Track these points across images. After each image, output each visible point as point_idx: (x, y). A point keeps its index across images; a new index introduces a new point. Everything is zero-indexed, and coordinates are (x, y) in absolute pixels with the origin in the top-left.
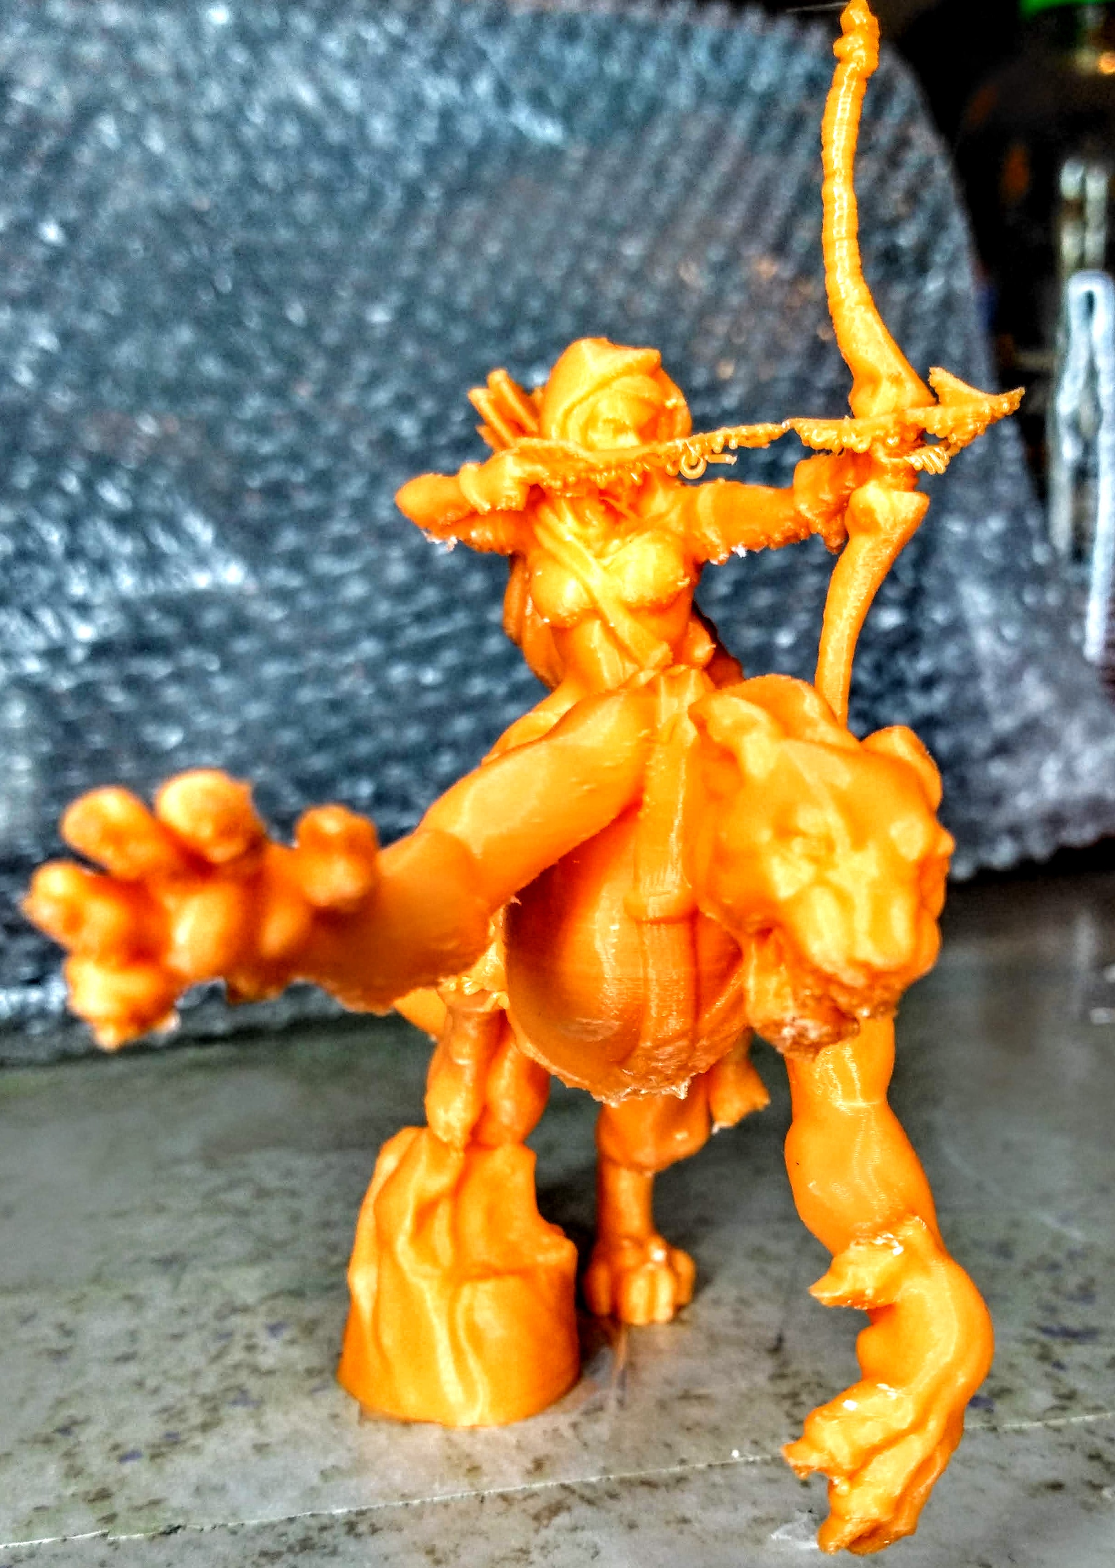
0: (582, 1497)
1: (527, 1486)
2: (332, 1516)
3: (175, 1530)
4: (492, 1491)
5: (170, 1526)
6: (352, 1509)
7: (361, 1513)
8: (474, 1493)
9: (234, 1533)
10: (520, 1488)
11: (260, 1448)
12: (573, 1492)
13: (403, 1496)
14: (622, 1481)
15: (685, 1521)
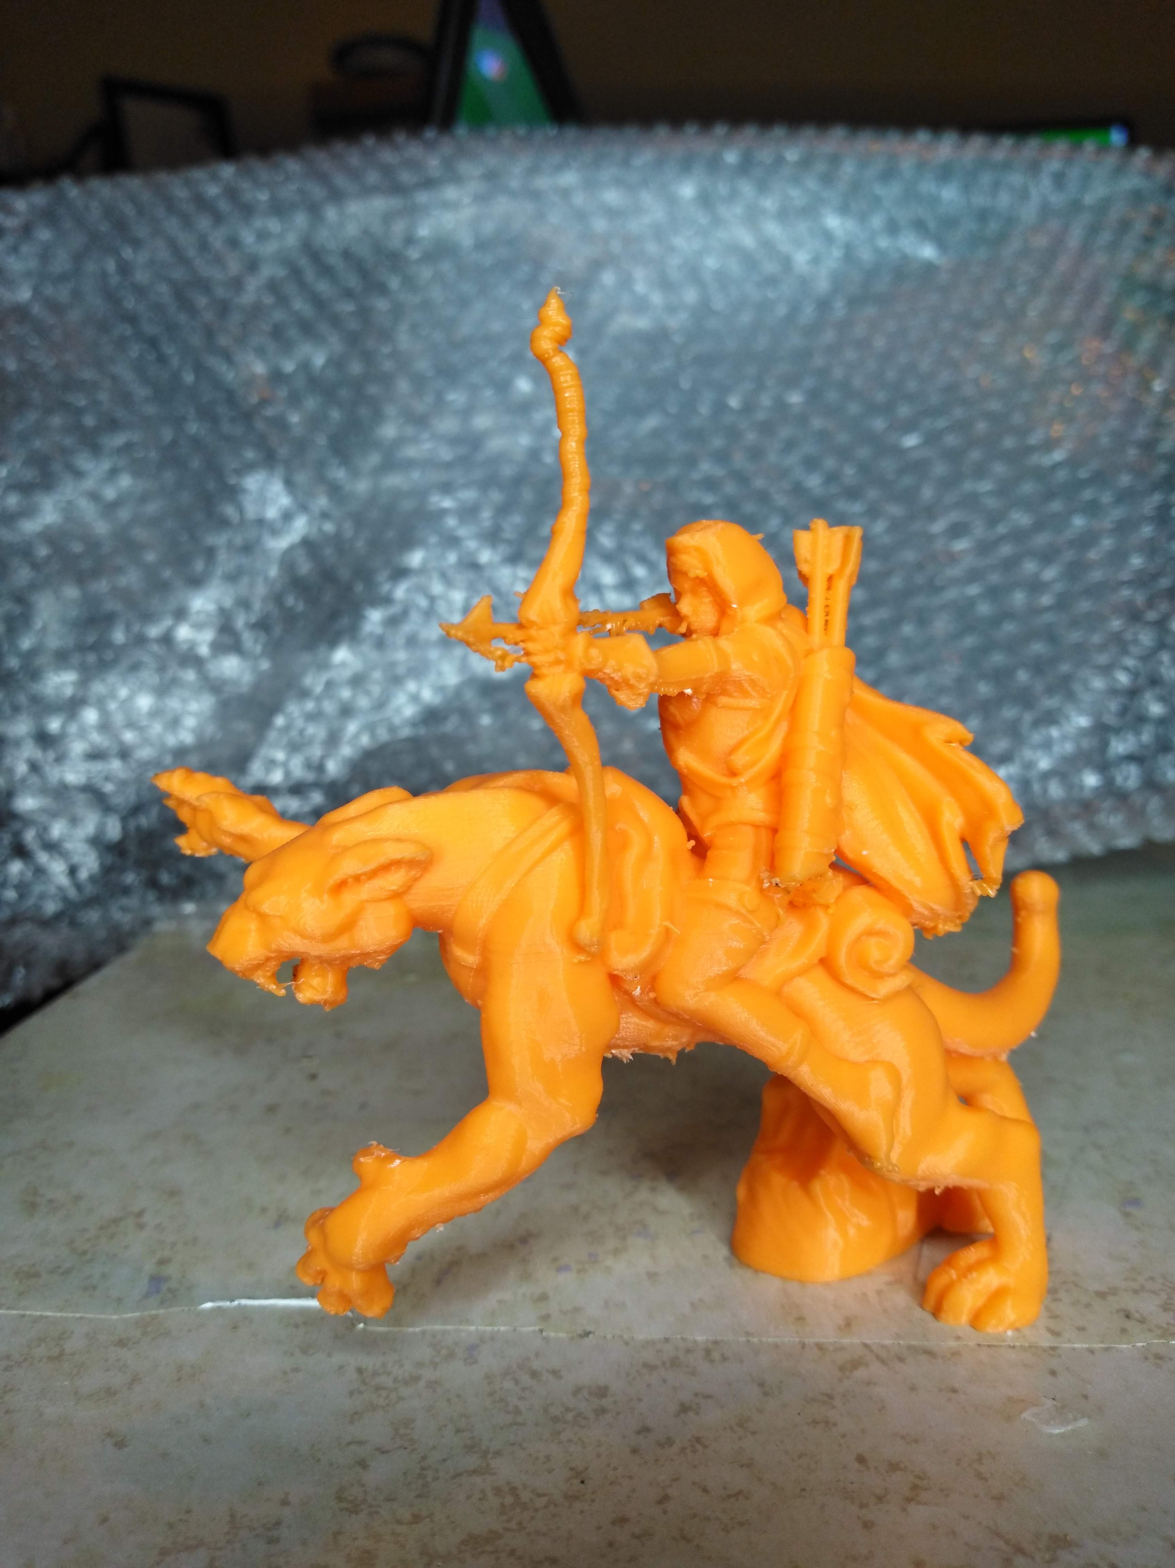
0: (878, 1357)
1: (837, 1340)
2: (695, 1342)
3: (587, 1334)
4: (811, 1340)
5: (584, 1331)
6: (709, 1338)
7: (716, 1343)
8: (798, 1339)
9: (627, 1344)
10: (832, 1341)
11: (652, 1276)
12: (872, 1351)
13: (747, 1334)
14: (910, 1348)
15: (954, 1391)
